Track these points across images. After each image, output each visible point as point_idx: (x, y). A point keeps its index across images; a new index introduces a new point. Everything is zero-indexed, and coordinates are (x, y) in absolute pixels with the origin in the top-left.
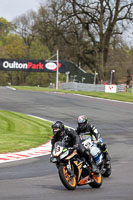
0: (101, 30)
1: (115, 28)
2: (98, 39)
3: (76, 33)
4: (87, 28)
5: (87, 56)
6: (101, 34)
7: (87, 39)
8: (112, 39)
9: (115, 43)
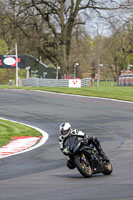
0: (63, 20)
1: (77, 17)
2: (59, 31)
3: (35, 24)
4: (47, 19)
5: (49, 49)
6: (62, 26)
7: (47, 31)
8: (74, 30)
9: (77, 34)
